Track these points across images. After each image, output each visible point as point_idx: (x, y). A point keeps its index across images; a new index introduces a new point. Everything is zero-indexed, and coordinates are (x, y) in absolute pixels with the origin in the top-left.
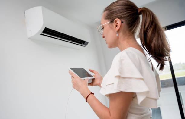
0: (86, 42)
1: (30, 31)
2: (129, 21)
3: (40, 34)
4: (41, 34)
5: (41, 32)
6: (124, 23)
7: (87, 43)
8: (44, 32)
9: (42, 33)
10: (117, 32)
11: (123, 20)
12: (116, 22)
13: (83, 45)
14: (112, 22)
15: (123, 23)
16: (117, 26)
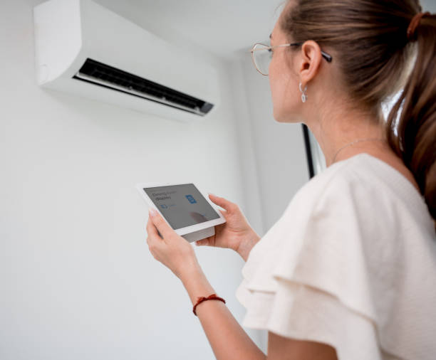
0: (205, 105)
1: (45, 65)
2: (352, 60)
3: (73, 75)
4: (75, 77)
5: (76, 71)
6: (334, 62)
7: (211, 106)
8: (83, 70)
9: (78, 75)
10: (303, 88)
11: (332, 52)
12: (307, 51)
13: (197, 110)
14: (296, 46)
15: (329, 60)
16: (306, 66)
